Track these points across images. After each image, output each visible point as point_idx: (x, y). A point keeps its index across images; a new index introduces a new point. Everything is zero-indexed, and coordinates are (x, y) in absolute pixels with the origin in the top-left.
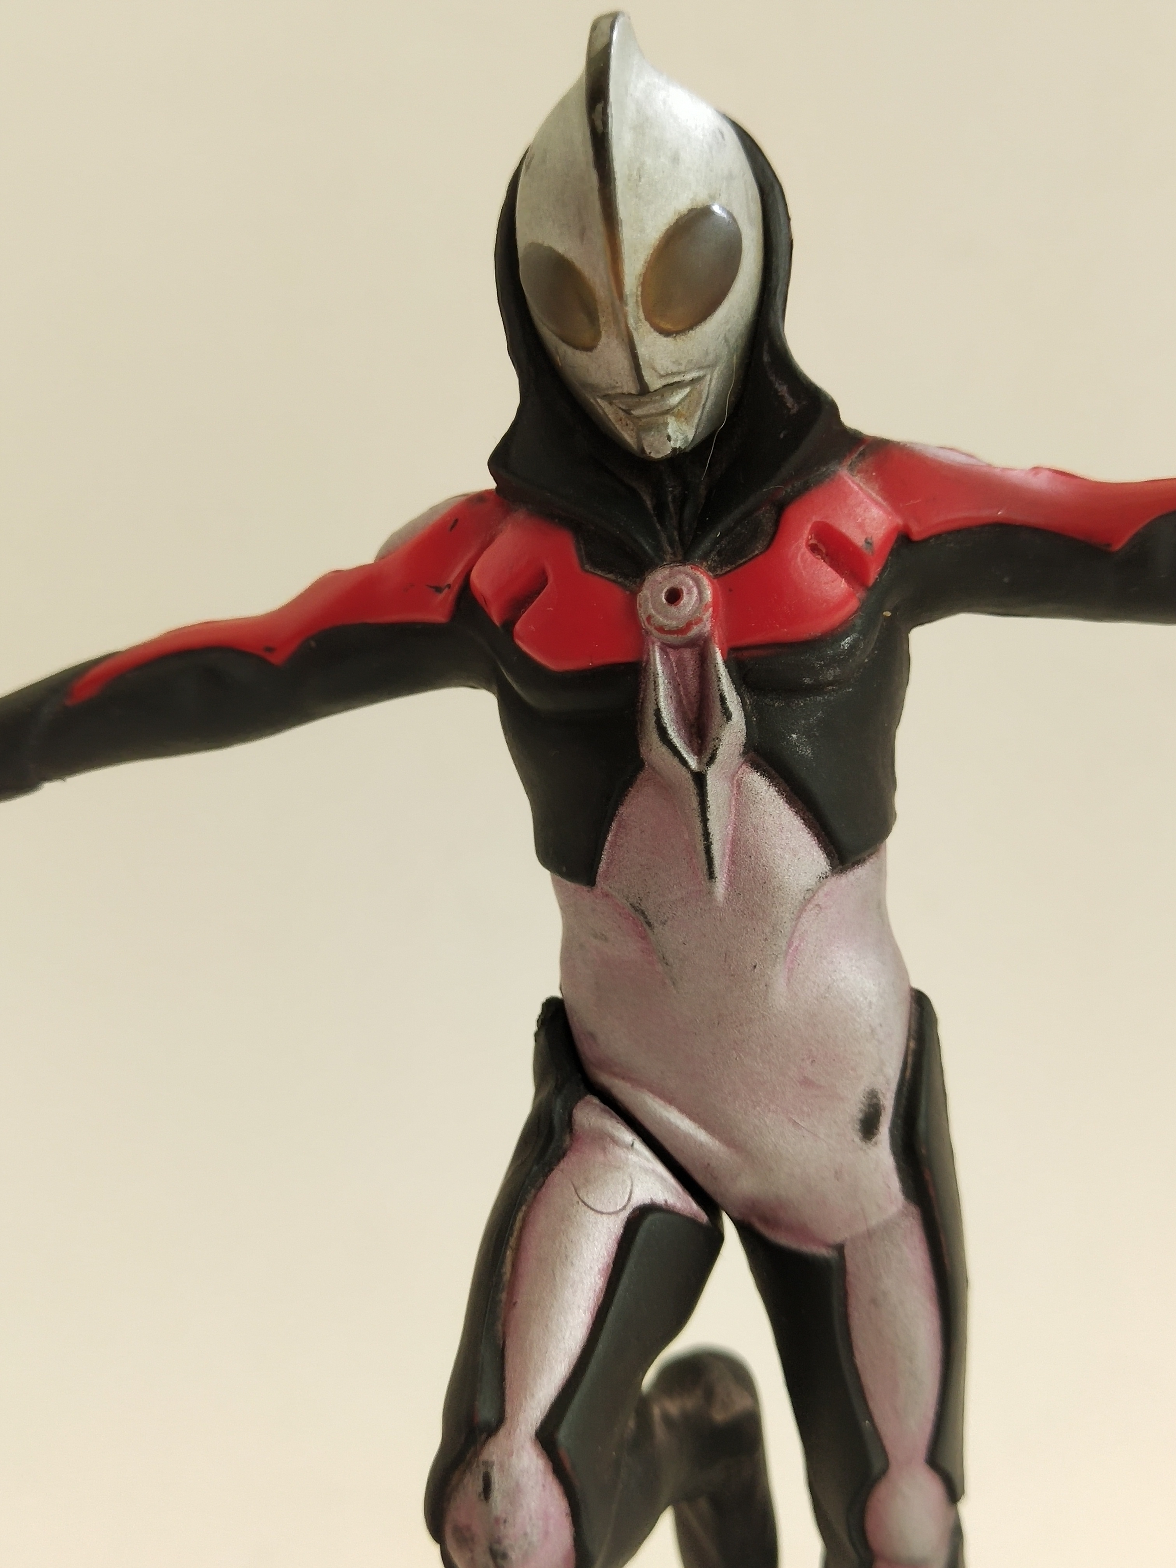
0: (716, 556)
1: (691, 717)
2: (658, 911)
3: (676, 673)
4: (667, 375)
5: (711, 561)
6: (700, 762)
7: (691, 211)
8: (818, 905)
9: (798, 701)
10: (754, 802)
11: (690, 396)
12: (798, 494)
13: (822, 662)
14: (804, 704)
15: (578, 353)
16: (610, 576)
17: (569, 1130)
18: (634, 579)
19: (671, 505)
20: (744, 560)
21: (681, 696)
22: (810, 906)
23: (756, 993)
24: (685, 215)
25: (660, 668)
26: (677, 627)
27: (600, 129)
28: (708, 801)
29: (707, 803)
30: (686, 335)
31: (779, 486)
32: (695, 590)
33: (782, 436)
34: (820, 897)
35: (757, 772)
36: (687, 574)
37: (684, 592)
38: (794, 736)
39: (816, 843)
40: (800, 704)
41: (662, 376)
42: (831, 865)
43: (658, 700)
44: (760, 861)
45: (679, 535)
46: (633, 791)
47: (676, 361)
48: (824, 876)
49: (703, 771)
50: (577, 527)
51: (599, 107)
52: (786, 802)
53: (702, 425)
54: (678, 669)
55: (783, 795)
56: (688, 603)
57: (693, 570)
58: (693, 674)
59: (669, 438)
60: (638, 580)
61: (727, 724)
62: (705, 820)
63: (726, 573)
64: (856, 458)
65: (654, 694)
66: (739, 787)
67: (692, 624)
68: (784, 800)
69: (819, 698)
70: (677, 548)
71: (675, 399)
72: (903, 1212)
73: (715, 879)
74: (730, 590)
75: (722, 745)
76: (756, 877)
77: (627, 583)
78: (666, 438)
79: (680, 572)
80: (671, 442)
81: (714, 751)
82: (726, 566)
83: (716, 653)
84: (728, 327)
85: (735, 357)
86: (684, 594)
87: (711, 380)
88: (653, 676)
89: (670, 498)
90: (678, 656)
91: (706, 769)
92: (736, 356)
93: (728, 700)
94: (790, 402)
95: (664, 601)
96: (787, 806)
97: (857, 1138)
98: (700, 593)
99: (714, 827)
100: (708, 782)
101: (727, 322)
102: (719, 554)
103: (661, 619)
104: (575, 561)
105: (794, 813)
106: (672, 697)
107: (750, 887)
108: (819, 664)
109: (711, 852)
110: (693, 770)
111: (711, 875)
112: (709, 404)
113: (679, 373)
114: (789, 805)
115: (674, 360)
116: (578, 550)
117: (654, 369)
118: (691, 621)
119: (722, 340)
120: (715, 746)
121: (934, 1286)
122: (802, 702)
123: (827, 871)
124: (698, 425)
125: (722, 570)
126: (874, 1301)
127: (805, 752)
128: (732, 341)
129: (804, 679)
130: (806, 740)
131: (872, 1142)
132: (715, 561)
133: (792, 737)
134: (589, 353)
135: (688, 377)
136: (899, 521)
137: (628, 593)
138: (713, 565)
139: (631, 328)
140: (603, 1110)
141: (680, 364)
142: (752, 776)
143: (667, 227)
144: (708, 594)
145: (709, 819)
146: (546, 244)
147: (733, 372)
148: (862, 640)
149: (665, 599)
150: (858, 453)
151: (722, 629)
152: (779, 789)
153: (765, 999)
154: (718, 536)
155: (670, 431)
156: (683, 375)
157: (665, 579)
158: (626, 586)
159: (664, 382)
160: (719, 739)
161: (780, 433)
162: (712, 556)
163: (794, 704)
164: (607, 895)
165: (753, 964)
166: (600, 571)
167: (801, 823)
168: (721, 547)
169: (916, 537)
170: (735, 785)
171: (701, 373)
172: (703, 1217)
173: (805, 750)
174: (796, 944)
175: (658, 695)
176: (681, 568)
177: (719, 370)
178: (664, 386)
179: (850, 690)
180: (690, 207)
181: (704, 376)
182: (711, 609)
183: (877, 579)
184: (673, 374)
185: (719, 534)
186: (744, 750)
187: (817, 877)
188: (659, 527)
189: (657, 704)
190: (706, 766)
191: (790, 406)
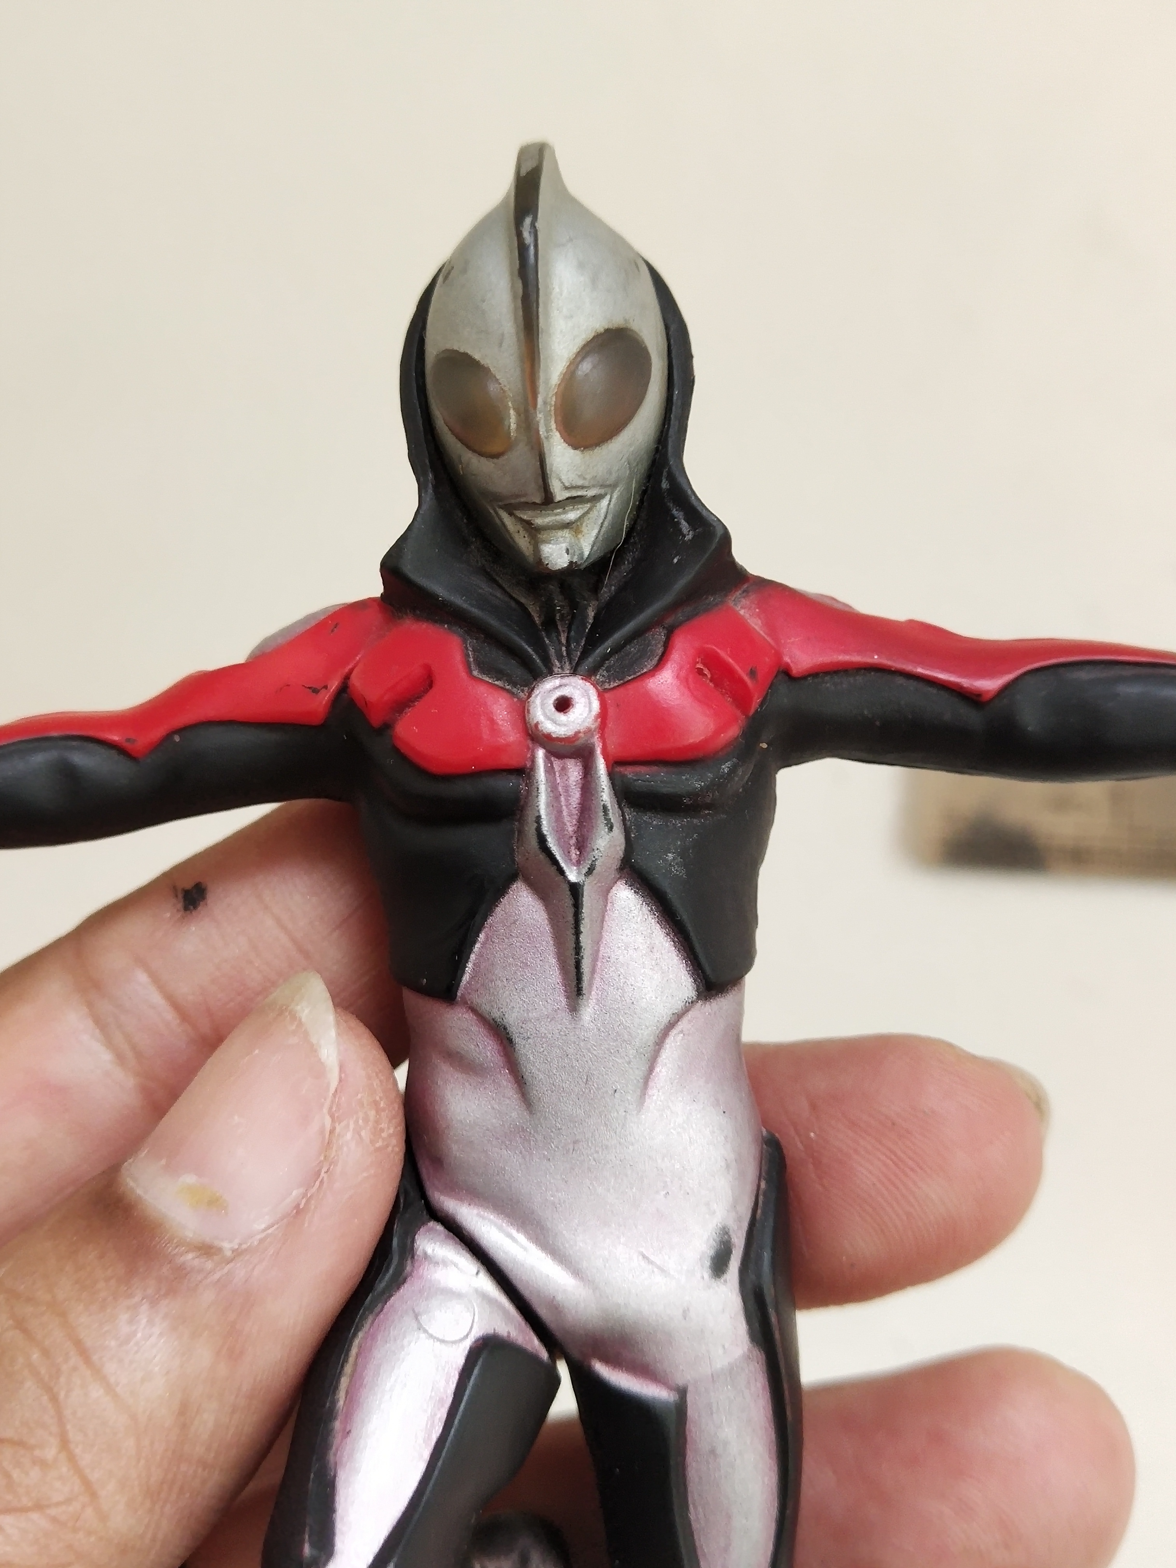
0: (605, 672)
1: (571, 828)
2: (522, 1028)
3: (560, 782)
4: (572, 487)
5: (599, 675)
6: (577, 873)
7: (605, 332)
8: (681, 1031)
9: (676, 822)
10: (626, 920)
12: (687, 619)
13: (703, 783)
14: (681, 824)
15: (483, 459)
16: (497, 683)
17: (410, 1256)
18: (522, 688)
19: (559, 623)
20: (632, 677)
21: (562, 806)
22: (674, 1031)
23: (614, 1120)
24: (602, 333)
25: (543, 776)
26: (564, 736)
28: (583, 913)
29: (582, 915)
30: (592, 450)
32: (583, 701)
33: (675, 560)
34: (685, 1023)
35: (632, 889)
36: (576, 685)
37: (574, 702)
38: (669, 856)
39: (684, 966)
40: (678, 824)
41: (567, 488)
42: (698, 991)
43: (539, 808)
44: (629, 980)
46: (504, 902)
47: (581, 475)
48: (690, 1001)
49: (580, 883)
52: (658, 922)
53: (598, 544)
54: (562, 778)
55: (655, 915)
56: (578, 713)
57: (583, 681)
58: (577, 784)
59: (567, 552)
60: (526, 689)
61: (608, 836)
62: (577, 933)
63: (614, 688)
64: (740, 594)
65: (535, 803)
66: (613, 903)
67: (580, 733)
68: (656, 918)
69: (695, 821)
70: (566, 663)
72: (748, 1356)
73: (583, 996)
75: (601, 857)
76: (624, 997)
77: (515, 690)
78: (564, 551)
79: (569, 683)
80: (569, 556)
81: (593, 862)
82: (612, 683)
83: (601, 764)
85: (634, 482)
86: (574, 704)
87: (610, 500)
88: (537, 782)
89: (558, 616)
90: (561, 766)
91: (584, 881)
92: (636, 481)
93: (610, 811)
94: (685, 528)
95: (553, 709)
96: (658, 927)
97: (707, 1274)
98: (588, 705)
99: (586, 941)
100: (585, 893)
101: (630, 445)
102: (608, 669)
103: (548, 726)
105: (665, 934)
106: (554, 806)
107: (617, 1006)
108: (699, 784)
109: (581, 967)
110: (570, 881)
111: (579, 991)
112: (606, 524)
113: (582, 487)
114: (660, 925)
115: (579, 474)
116: (467, 656)
117: (560, 480)
118: (580, 730)
119: (625, 462)
120: (594, 857)
121: (774, 1439)
122: (679, 822)
123: (693, 996)
124: (594, 544)
125: (610, 685)
126: (713, 1452)
127: (680, 873)
128: (634, 464)
129: (684, 799)
130: (681, 861)
131: (722, 1281)
132: (603, 676)
134: (495, 460)
135: (590, 493)
137: (515, 700)
138: (601, 680)
140: (447, 1237)
141: (585, 479)
142: (627, 893)
144: (598, 705)
145: (582, 932)
146: (462, 350)
147: (631, 497)
148: (740, 766)
149: (554, 706)
150: (742, 589)
152: (652, 908)
153: (624, 1125)
154: (608, 651)
156: (586, 490)
157: (554, 688)
158: (513, 693)
159: (567, 494)
160: (599, 851)
161: (674, 558)
162: (601, 671)
163: (672, 824)
165: (614, 1087)
166: (488, 678)
167: (671, 944)
168: (610, 662)
170: (609, 901)
171: (602, 491)
172: (544, 1355)
173: (680, 870)
174: (657, 1069)
175: (540, 803)
176: (570, 679)
177: (619, 491)
178: (568, 499)
179: (725, 817)
180: (606, 327)
181: (605, 495)
182: (599, 720)
183: (758, 708)
184: (578, 488)
185: (609, 650)
186: (621, 865)
187: (683, 1002)
188: (547, 641)
189: (539, 811)
190: (585, 876)
191: (685, 533)
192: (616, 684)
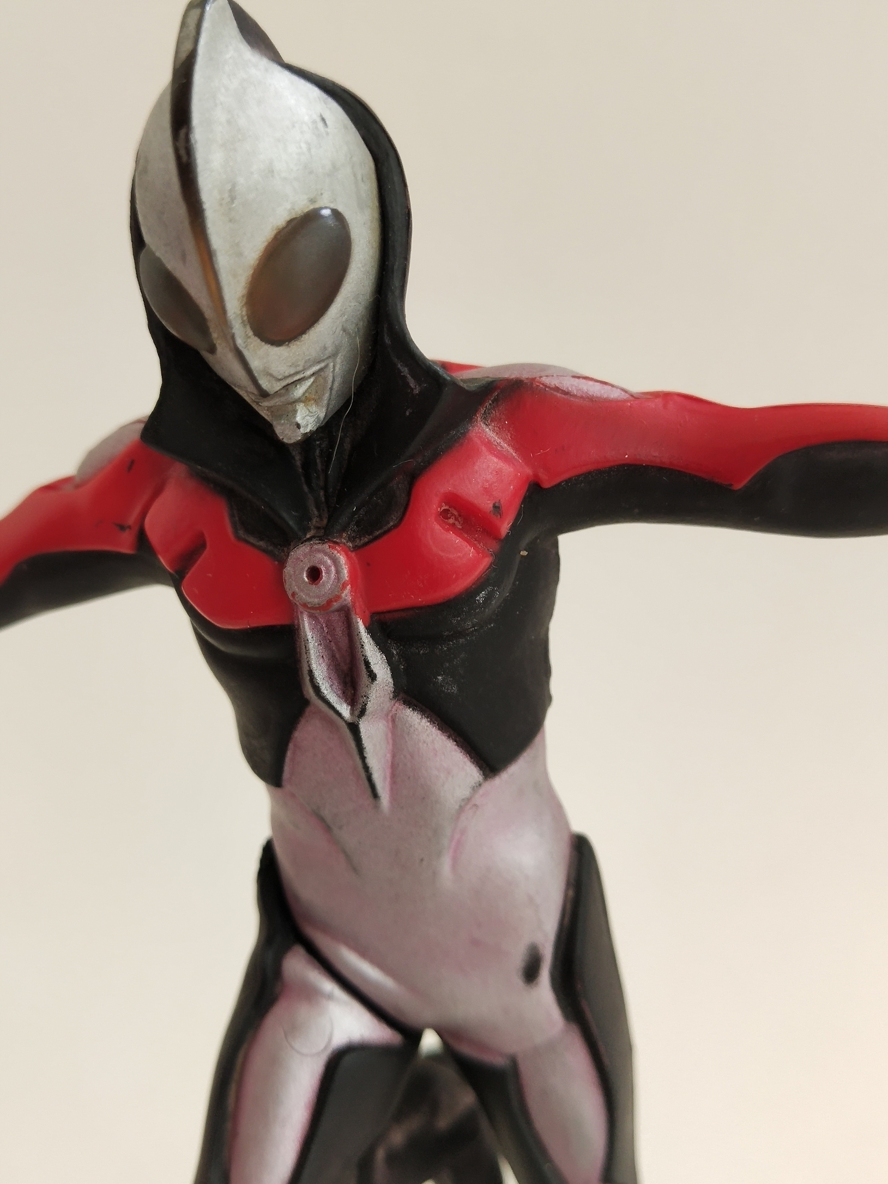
0: (355, 527)
1: (345, 668)
2: (335, 818)
3: (327, 632)
4: (286, 378)
5: (350, 531)
6: (352, 713)
7: (290, 222)
8: (475, 805)
9: (442, 647)
10: (408, 734)
11: (316, 382)
12: (429, 463)
13: (459, 617)
14: (447, 648)
16: (262, 543)
18: (282, 548)
19: (318, 461)
20: (380, 532)
21: (333, 651)
22: (468, 807)
23: (425, 880)
24: (284, 228)
25: (309, 634)
26: (319, 604)
27: (185, 159)
29: (363, 745)
30: (299, 340)
31: (409, 460)
32: (333, 569)
33: (407, 414)
34: (477, 799)
35: (409, 708)
36: (326, 554)
37: (323, 572)
38: (440, 678)
39: (468, 759)
40: (444, 648)
41: (280, 380)
42: (484, 774)
43: (309, 662)
44: (418, 781)
45: (325, 495)
46: (303, 721)
47: (293, 364)
48: (478, 784)
49: (355, 722)
50: (229, 494)
51: (182, 133)
52: (439, 729)
53: (333, 402)
54: (328, 628)
55: (435, 723)
56: (328, 582)
57: (331, 549)
58: (342, 633)
59: (298, 426)
60: (285, 549)
61: (373, 684)
62: (363, 758)
63: (366, 544)
65: (306, 657)
66: (393, 721)
67: (332, 601)
68: (436, 727)
70: (323, 510)
71: (300, 391)
72: (566, 1030)
73: (379, 797)
74: (368, 564)
75: (370, 701)
76: (415, 793)
78: (296, 426)
79: (319, 551)
80: (301, 429)
81: (363, 706)
82: (365, 537)
83: (358, 622)
84: (344, 319)
85: (357, 342)
86: (323, 574)
87: (334, 367)
88: (304, 641)
89: (318, 452)
90: (327, 620)
91: (358, 721)
92: (359, 341)
93: (371, 664)
94: (412, 383)
95: (306, 579)
96: (439, 732)
97: (521, 981)
98: (338, 572)
99: (372, 761)
100: (361, 730)
101: (343, 315)
102: (358, 524)
103: (304, 596)
104: (229, 529)
105: (446, 737)
106: (324, 656)
107: (412, 802)
108: (456, 620)
109: (372, 779)
110: (347, 721)
111: (375, 795)
112: (336, 385)
113: (297, 373)
114: (441, 731)
115: (291, 364)
116: (232, 516)
117: (270, 375)
118: (331, 599)
120: (363, 703)
122: (445, 647)
123: (480, 780)
124: (328, 405)
125: (361, 540)
127: (451, 691)
128: (351, 328)
130: (452, 679)
131: (536, 984)
132: (354, 531)
133: (438, 679)
135: (309, 372)
136: (529, 471)
137: (276, 563)
139: (241, 348)
141: (297, 366)
142: (405, 712)
143: (266, 244)
144: (345, 573)
145: (366, 757)
147: (358, 351)
148: (497, 590)
149: (306, 577)
150: (492, 399)
151: (362, 598)
152: (431, 719)
153: (434, 882)
154: (354, 510)
155: (299, 419)
156: (303, 372)
157: (305, 555)
158: (274, 555)
159: (284, 383)
160: (366, 697)
161: (406, 412)
162: (351, 526)
163: (438, 650)
164: (293, 795)
165: (420, 858)
166: (252, 539)
167: (453, 744)
168: (359, 517)
169: (546, 485)
170: (390, 721)
171: (322, 365)
172: (397, 1039)
173: (450, 688)
174: (457, 836)
175: (310, 658)
176: (320, 546)
177: (341, 355)
179: (492, 625)
180: (288, 218)
181: (326, 366)
182: (349, 587)
183: (509, 532)
184: (290, 376)
185: (355, 508)
186: (394, 696)
188: (306, 488)
189: (309, 666)
190: (358, 718)
191: (412, 387)
192: (366, 540)
